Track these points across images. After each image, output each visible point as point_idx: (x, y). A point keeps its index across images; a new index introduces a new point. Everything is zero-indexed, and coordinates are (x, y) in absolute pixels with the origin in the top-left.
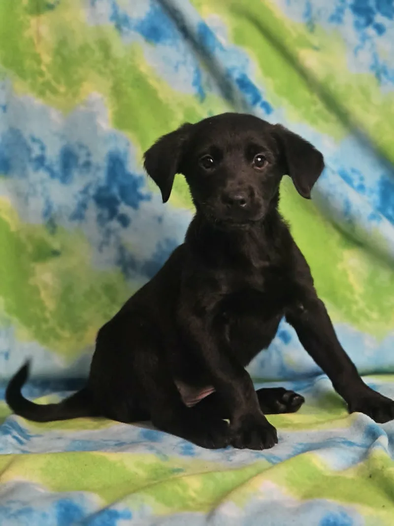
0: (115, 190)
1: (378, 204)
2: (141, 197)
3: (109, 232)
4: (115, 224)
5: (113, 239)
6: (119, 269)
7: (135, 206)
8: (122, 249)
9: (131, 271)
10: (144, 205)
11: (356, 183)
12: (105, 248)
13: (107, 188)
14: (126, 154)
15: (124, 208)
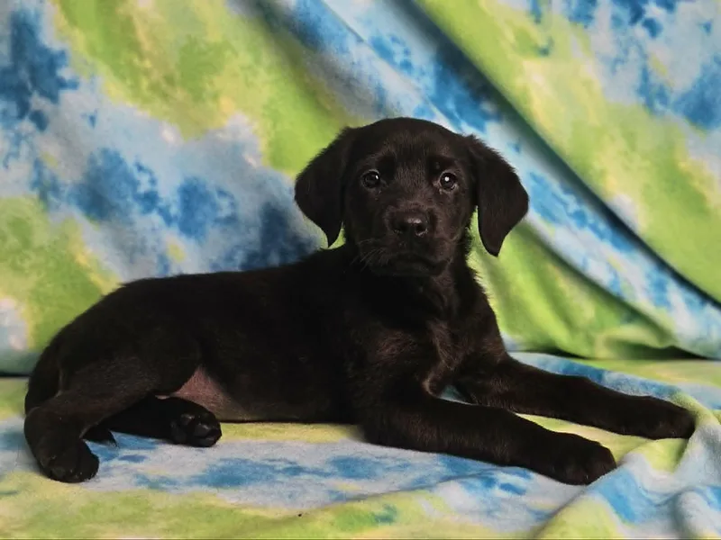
0: (24, 74)
1: (432, 92)
2: (62, 84)
3: (18, 139)
4: (27, 125)
5: (24, 149)
6: (35, 194)
7: (53, 98)
8: (38, 165)
9: (52, 198)
10: (67, 96)
11: (399, 59)
12: (12, 162)
13: (14, 70)
14: (38, 16)
15: (37, 102)
